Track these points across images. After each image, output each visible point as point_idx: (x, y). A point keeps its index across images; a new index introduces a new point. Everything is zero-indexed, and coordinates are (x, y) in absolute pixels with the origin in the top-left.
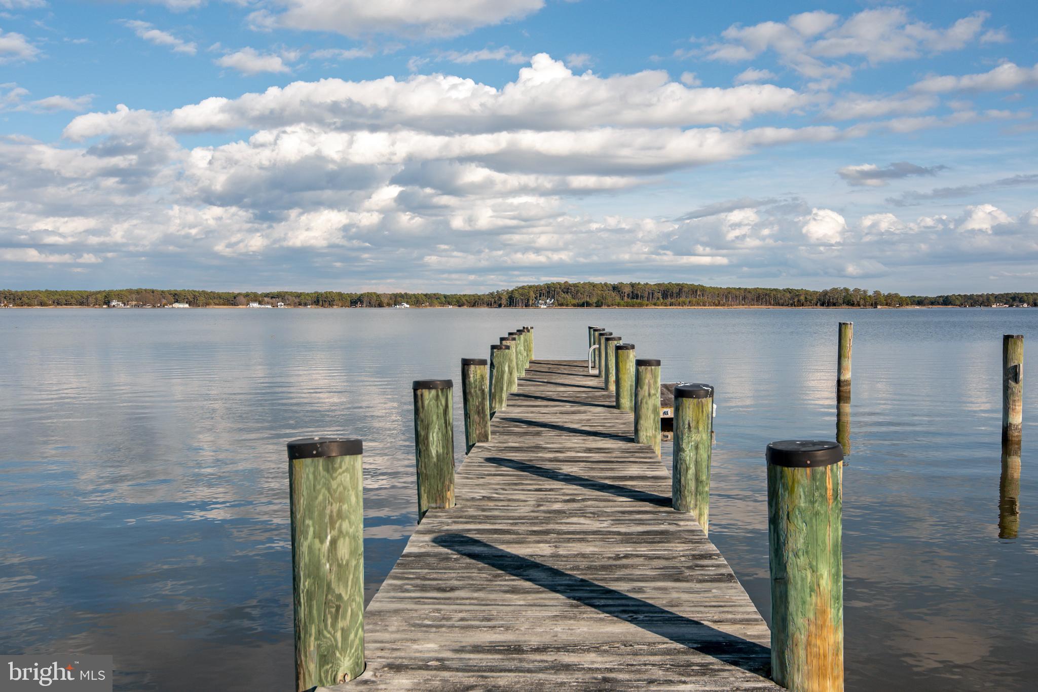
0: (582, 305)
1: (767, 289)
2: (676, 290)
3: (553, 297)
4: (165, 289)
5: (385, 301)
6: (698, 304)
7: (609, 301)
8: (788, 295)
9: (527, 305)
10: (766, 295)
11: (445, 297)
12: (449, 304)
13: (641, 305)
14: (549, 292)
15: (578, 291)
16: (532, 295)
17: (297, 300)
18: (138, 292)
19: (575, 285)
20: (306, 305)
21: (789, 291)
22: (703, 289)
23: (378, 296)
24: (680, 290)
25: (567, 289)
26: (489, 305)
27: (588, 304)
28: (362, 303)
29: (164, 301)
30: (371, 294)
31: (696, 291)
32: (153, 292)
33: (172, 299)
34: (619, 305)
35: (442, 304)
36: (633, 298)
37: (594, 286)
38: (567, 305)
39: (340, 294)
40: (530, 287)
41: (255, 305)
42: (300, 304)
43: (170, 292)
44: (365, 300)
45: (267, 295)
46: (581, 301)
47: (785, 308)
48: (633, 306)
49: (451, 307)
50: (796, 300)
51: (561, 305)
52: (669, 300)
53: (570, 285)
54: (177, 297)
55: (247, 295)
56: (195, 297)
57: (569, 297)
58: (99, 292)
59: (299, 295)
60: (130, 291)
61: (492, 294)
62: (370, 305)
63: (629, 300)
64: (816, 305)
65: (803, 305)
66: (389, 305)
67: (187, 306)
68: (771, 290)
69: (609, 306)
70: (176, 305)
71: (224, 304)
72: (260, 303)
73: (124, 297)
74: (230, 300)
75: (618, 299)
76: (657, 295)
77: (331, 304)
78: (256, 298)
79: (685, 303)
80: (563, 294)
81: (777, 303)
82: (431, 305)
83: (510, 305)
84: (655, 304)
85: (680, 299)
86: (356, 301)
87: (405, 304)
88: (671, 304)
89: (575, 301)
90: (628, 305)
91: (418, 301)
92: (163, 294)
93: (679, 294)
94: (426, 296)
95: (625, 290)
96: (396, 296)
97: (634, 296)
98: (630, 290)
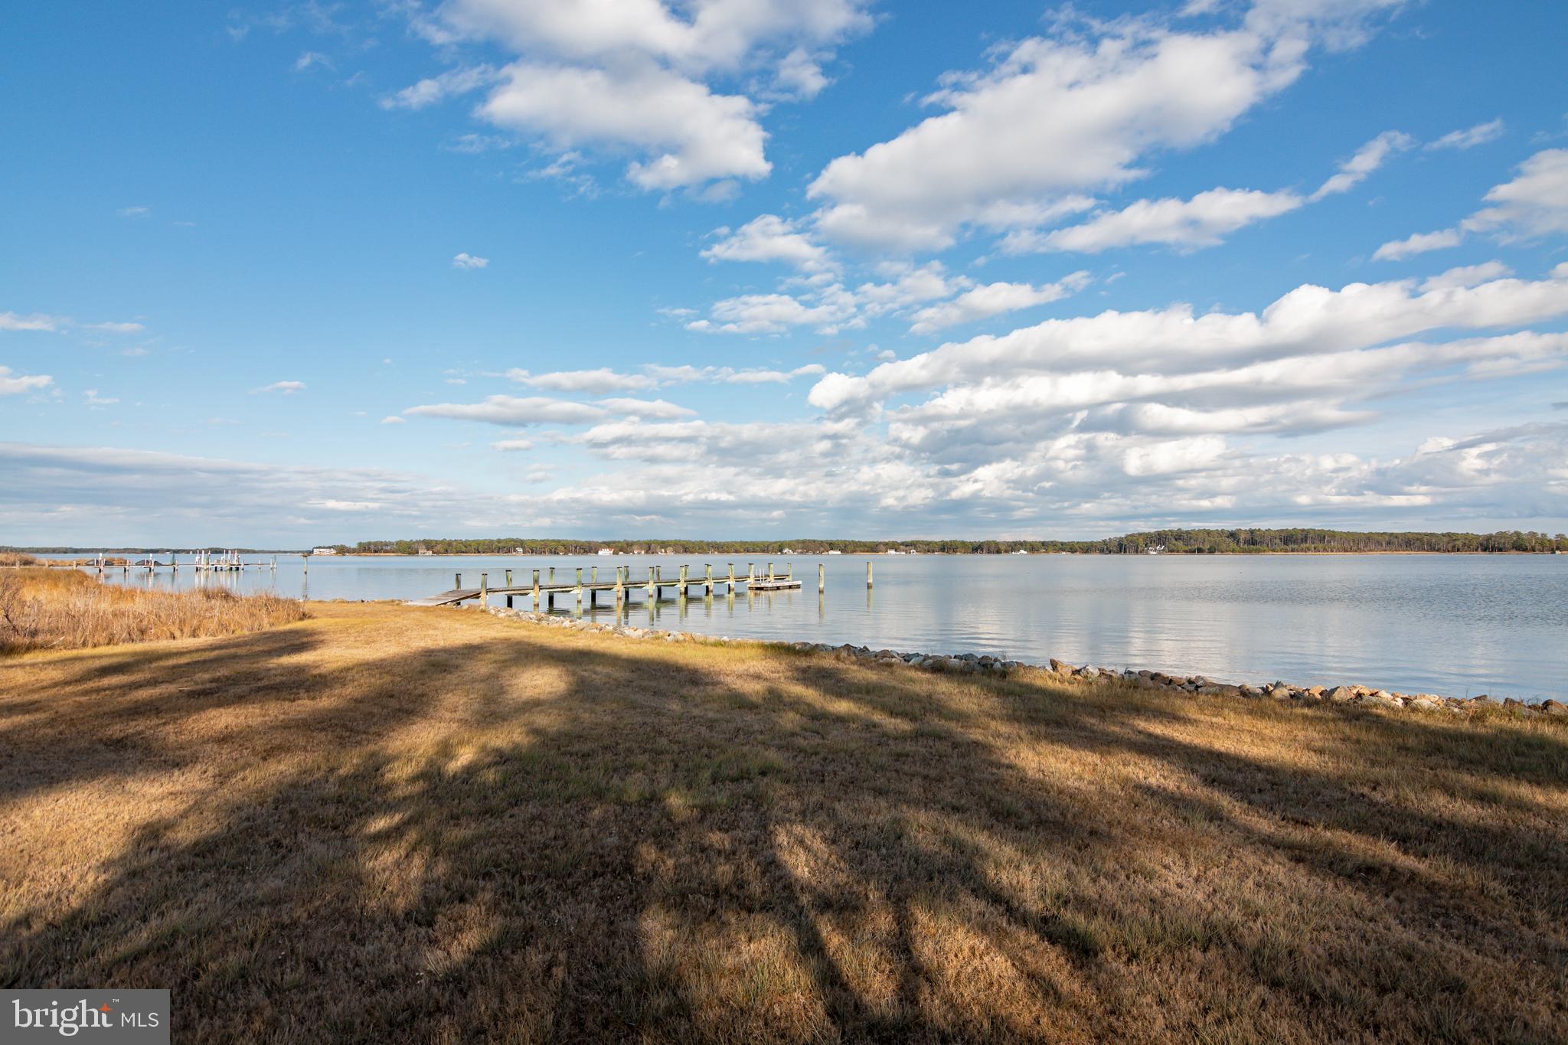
0: (1193, 552)
1: (1421, 534)
2: (1300, 536)
3: (1164, 544)
4: (824, 539)
5: (1003, 548)
6: (1325, 550)
7: (1223, 546)
8: (1445, 539)
9: (1136, 552)
10: (1418, 540)
11: (1062, 544)
12: (1064, 550)
13: (1258, 551)
14: (1159, 539)
15: (1191, 538)
16: (1142, 541)
17: (928, 548)
18: (804, 542)
19: (1188, 532)
20: (932, 552)
22: (1333, 535)
23: (996, 544)
24: (1306, 536)
25: (1179, 536)
26: (1102, 551)
27: (1200, 551)
28: (982, 550)
29: (822, 549)
30: (991, 541)
31: (1324, 537)
32: (815, 541)
33: (828, 547)
34: (1233, 551)
37: (1209, 533)
38: (1178, 551)
39: (963, 543)
40: (1140, 534)
41: (893, 552)
42: (928, 551)
43: (827, 542)
44: (985, 547)
45: (903, 544)
46: (1193, 547)
48: (1250, 552)
49: (1064, 553)
50: (1450, 545)
51: (1171, 551)
52: (1291, 545)
53: (1183, 532)
54: (832, 546)
55: (886, 544)
57: (1180, 543)
59: (928, 544)
60: (798, 541)
61: (1104, 541)
62: (989, 552)
63: (1246, 546)
64: (1477, 550)
65: (1458, 550)
66: (1006, 551)
67: (839, 552)
68: (1426, 534)
69: (1222, 552)
70: (831, 552)
71: (868, 551)
72: (896, 550)
73: (794, 545)
74: (873, 548)
75: (1233, 545)
76: (1278, 541)
77: (955, 551)
78: (895, 546)
79: (1309, 549)
80: (1174, 541)
81: (1432, 548)
82: (1047, 551)
83: (1120, 552)
84: (1274, 551)
85: (1304, 546)
86: (977, 548)
87: (1022, 551)
88: (1293, 551)
89: (1186, 548)
90: (1244, 551)
91: (1033, 548)
92: (821, 543)
93: (1305, 540)
94: (1043, 544)
95: (1242, 536)
96: (1015, 543)
97: (1252, 542)
98: (1248, 537)
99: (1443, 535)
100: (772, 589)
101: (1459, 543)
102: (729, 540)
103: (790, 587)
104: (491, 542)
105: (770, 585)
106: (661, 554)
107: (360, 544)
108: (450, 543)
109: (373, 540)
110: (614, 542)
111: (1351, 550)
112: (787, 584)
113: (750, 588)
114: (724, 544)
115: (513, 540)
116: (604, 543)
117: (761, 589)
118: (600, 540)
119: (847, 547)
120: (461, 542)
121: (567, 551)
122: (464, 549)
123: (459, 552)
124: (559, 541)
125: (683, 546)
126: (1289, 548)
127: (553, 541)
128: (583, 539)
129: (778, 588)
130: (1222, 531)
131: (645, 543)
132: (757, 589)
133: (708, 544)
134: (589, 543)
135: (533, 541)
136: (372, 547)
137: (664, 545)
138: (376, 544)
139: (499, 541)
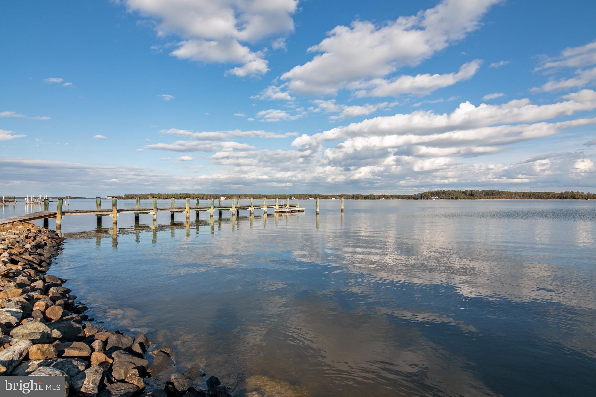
0: (449, 199)
1: (535, 192)
2: (490, 193)
3: (438, 196)
4: (307, 194)
5: (376, 197)
6: (500, 198)
7: (461, 197)
8: (545, 195)
9: (428, 199)
10: (534, 194)
11: (399, 196)
12: (399, 198)
13: (474, 199)
14: (436, 194)
15: (448, 194)
16: (429, 195)
17: (347, 197)
18: (300, 195)
19: (447, 191)
20: (350, 199)
21: (545, 193)
22: (503, 192)
23: (374, 196)
24: (492, 193)
25: (444, 193)
26: (414, 199)
27: (452, 198)
28: (368, 198)
29: (307, 198)
30: (371, 195)
31: (499, 193)
32: (304, 195)
33: (309, 197)
34: (465, 199)
35: (397, 198)
36: (472, 196)
37: (455, 191)
38: (443, 199)
39: (361, 195)
40: (429, 192)
41: (334, 199)
42: (348, 199)
43: (309, 195)
44: (369, 197)
45: (338, 196)
46: (449, 197)
47: (542, 200)
48: (471, 199)
49: (399, 199)
50: (547, 197)
51: (441, 199)
52: (487, 197)
53: (445, 191)
54: (310, 196)
55: (331, 196)
56: (316, 196)
57: (444, 196)
58: (289, 195)
59: (347, 196)
60: (297, 195)
61: (415, 195)
62: (371, 199)
63: (469, 197)
64: (557, 199)
65: (550, 199)
66: (378, 199)
67: (313, 199)
68: (537, 193)
69: (460, 199)
70: (310, 199)
71: (324, 199)
72: (335, 198)
73: (296, 196)
74: (326, 197)
75: (465, 196)
76: (481, 195)
77: (358, 199)
78: (335, 197)
79: (494, 198)
80: (442, 195)
81: (540, 198)
82: (393, 199)
83: (421, 199)
84: (480, 198)
85: (492, 197)
86: (366, 197)
87: (384, 199)
88: (487, 198)
89: (447, 197)
90: (469, 199)
91: (388, 197)
92: (306, 195)
93: (492, 194)
94: (391, 196)
95: (468, 193)
96: (381, 196)
97: (472, 195)
98: (470, 193)
99: (543, 193)
100: (288, 212)
101: (550, 196)
102: (271, 194)
103: (298, 211)
104: (177, 194)
105: (287, 210)
106: (244, 199)
107: (125, 195)
108: (161, 195)
109: (130, 194)
110: (226, 195)
111: (509, 198)
112: (297, 209)
113: (276, 212)
114: (269, 195)
115: (186, 194)
116: (222, 195)
117: (282, 212)
118: (221, 194)
119: (315, 197)
120: (165, 194)
121: (207, 198)
122: (166, 197)
123: (164, 198)
124: (204, 194)
125: (253, 196)
126: (486, 198)
127: (202, 194)
128: (213, 193)
129: (292, 212)
130: (460, 191)
131: (238, 195)
132: (280, 212)
133: (263, 195)
134: (216, 195)
135: (194, 194)
136: (130, 196)
137: (245, 196)
138: (131, 195)
139: (181, 194)
